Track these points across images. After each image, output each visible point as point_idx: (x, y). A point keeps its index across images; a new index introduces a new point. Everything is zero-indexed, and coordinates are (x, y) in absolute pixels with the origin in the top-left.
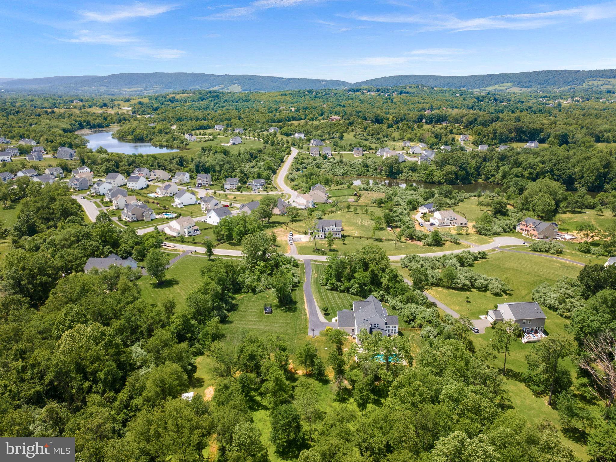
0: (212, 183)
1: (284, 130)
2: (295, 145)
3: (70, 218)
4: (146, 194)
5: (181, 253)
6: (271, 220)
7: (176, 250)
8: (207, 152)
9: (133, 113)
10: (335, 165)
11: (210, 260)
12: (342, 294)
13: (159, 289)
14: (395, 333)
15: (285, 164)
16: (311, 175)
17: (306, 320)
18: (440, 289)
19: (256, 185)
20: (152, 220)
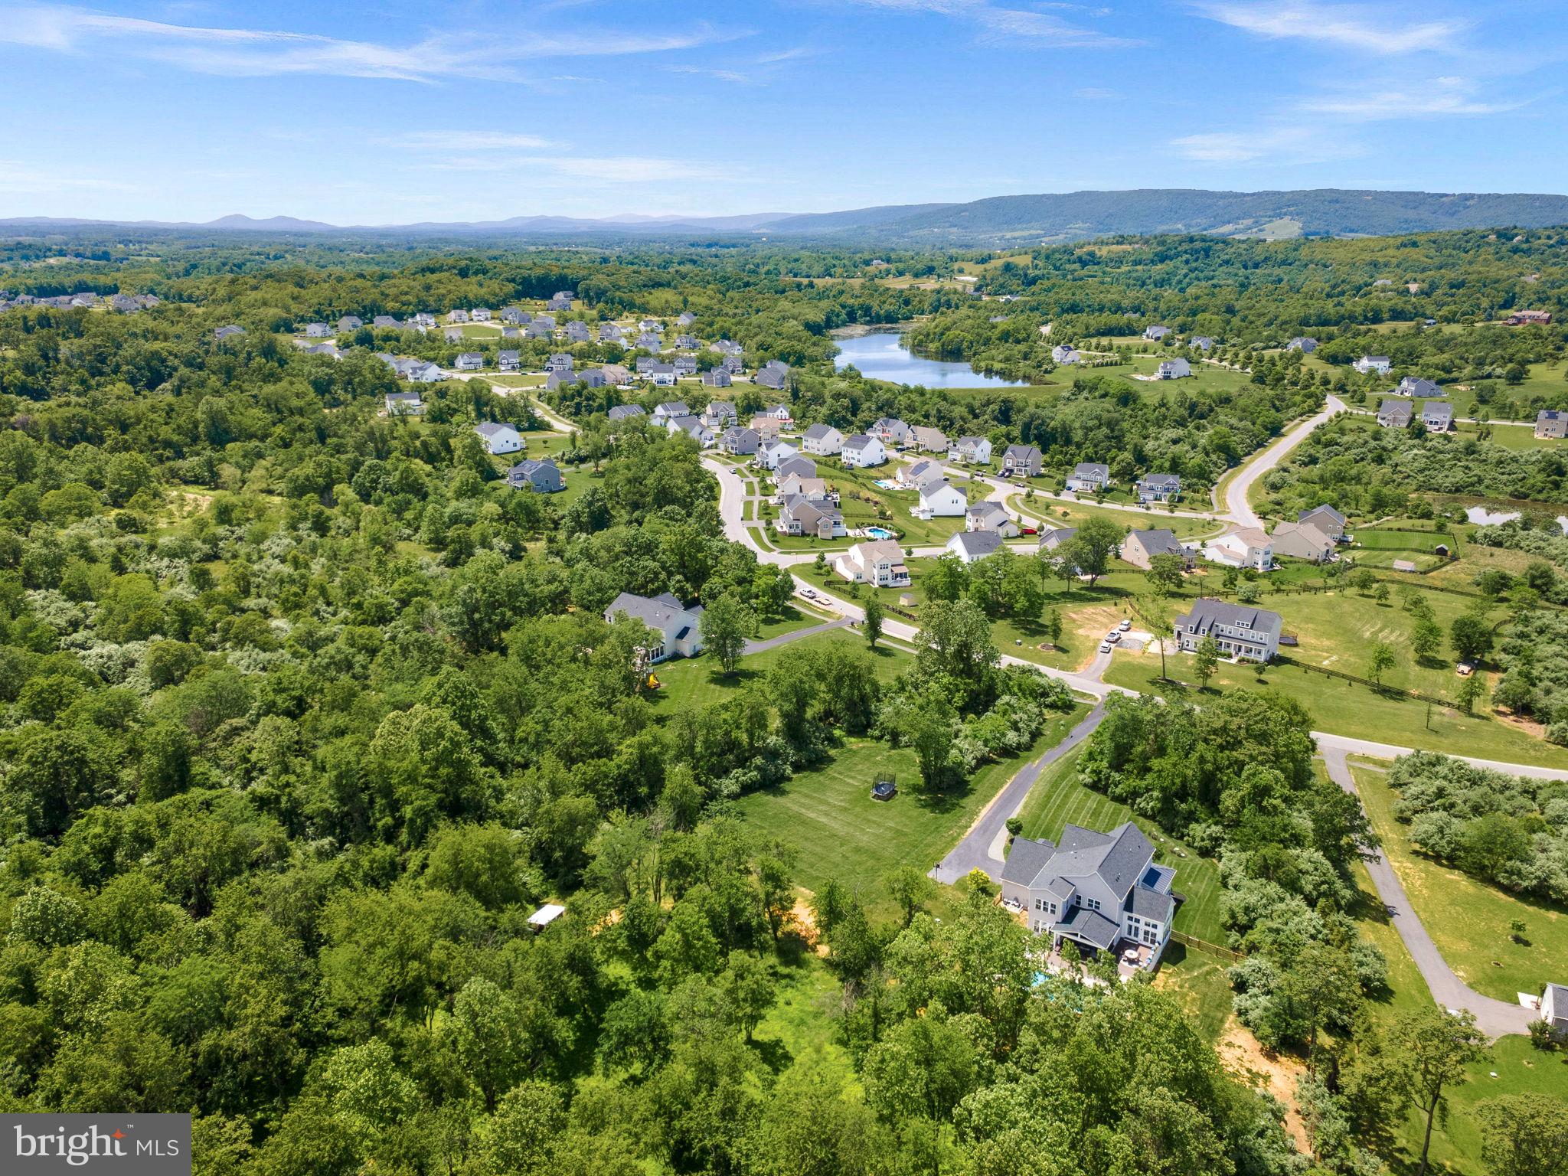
0: (1043, 470)
1: (1331, 347)
2: (1346, 391)
3: (668, 508)
4: (872, 478)
5: (830, 620)
6: (1103, 581)
7: (827, 613)
8: (1085, 394)
9: (977, 290)
10: (1440, 456)
11: (874, 648)
12: (1110, 806)
13: (718, 687)
14: (1153, 942)
15: (1283, 440)
16: (1340, 478)
17: (954, 839)
18: (1455, 876)
19: (1151, 489)
20: (834, 538)
